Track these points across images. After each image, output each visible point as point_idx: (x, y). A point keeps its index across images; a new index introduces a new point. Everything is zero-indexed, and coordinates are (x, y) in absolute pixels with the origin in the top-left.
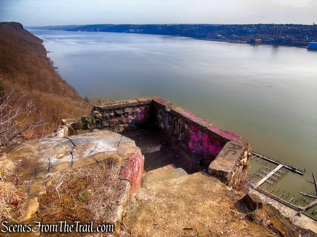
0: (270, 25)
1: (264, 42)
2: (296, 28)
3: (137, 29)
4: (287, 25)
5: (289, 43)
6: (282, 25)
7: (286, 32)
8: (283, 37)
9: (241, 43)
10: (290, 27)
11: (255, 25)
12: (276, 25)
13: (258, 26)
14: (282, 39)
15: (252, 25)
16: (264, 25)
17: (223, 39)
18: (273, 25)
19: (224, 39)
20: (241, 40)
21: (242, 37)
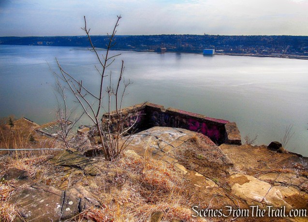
0: (172, 35)
1: (169, 50)
2: (192, 38)
3: (46, 41)
4: (185, 35)
5: (188, 51)
6: (181, 35)
7: (185, 41)
8: (183, 46)
9: (149, 51)
10: (188, 37)
11: (159, 35)
12: (177, 35)
13: (162, 37)
14: (182, 48)
15: (157, 35)
16: (167, 35)
17: (132, 48)
18: (174, 35)
19: (134, 49)
20: (149, 49)
21: (150, 46)
